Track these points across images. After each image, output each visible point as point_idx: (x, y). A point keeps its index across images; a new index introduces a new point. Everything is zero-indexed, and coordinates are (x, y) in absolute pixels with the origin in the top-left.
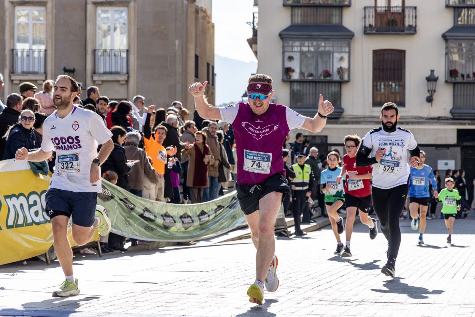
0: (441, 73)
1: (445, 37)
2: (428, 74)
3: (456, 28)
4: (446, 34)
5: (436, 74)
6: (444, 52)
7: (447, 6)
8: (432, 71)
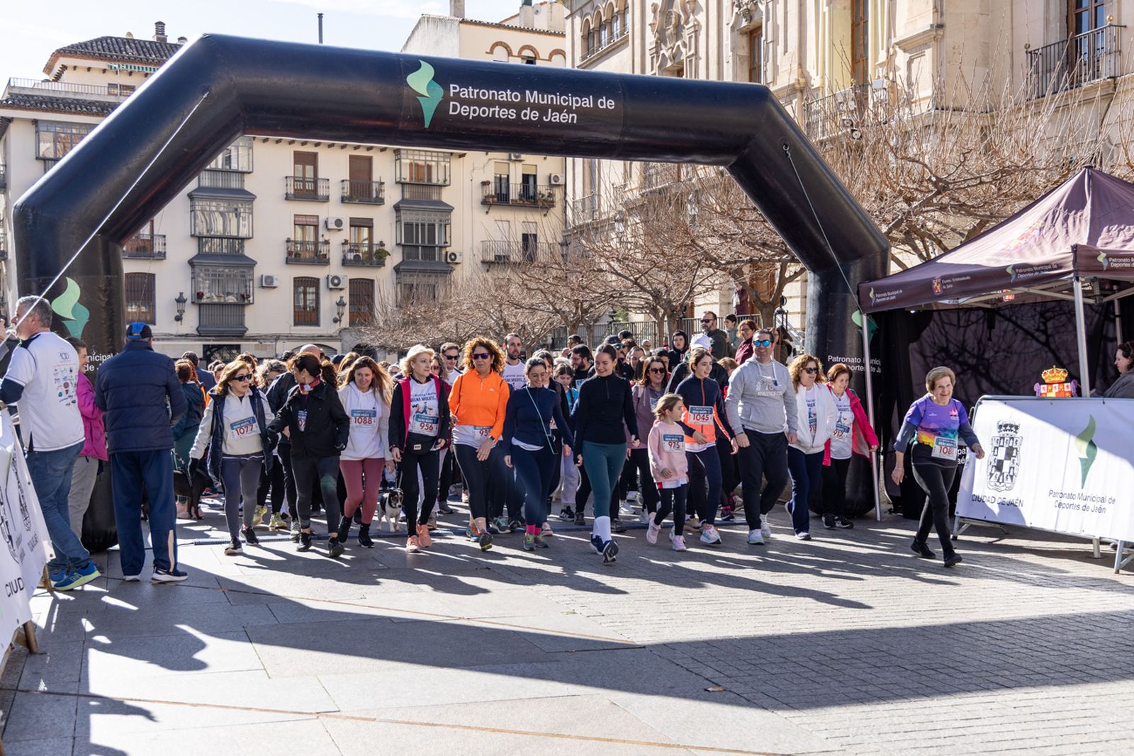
0: (188, 295)
1: (191, 263)
2: (177, 297)
3: (201, 255)
4: (194, 261)
5: (185, 296)
6: (190, 276)
7: (192, 236)
8: (181, 294)
